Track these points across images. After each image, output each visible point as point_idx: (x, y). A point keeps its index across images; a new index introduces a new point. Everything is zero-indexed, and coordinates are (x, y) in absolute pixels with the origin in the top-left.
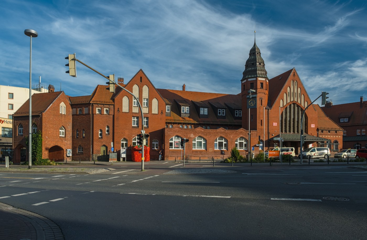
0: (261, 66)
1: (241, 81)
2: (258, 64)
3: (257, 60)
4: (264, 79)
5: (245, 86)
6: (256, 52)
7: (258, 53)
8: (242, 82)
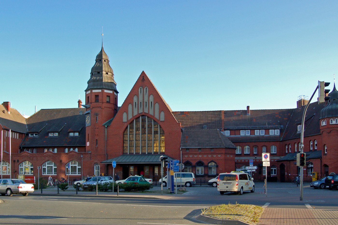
0: (108, 75)
1: (85, 91)
2: (104, 73)
3: (104, 69)
4: (111, 92)
5: (90, 98)
6: (102, 59)
7: (105, 61)
8: (86, 93)
